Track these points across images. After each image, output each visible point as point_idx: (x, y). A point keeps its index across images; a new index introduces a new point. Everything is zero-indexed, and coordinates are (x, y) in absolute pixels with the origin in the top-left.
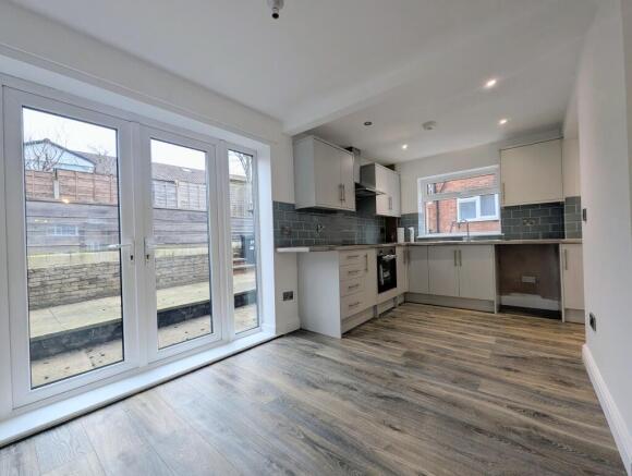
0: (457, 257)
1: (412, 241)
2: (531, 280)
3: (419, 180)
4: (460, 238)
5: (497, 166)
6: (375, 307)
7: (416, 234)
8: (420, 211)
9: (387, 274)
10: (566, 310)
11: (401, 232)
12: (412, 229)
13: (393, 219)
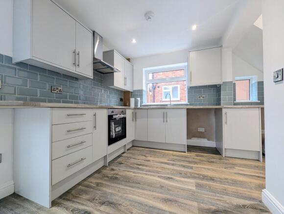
0: (165, 116)
1: (139, 106)
2: (202, 130)
3: (144, 69)
4: (166, 105)
5: (186, 64)
6: (105, 157)
7: (142, 102)
8: (144, 88)
9: (119, 129)
10: (225, 149)
11: (132, 100)
12: (139, 99)
13: (128, 92)
